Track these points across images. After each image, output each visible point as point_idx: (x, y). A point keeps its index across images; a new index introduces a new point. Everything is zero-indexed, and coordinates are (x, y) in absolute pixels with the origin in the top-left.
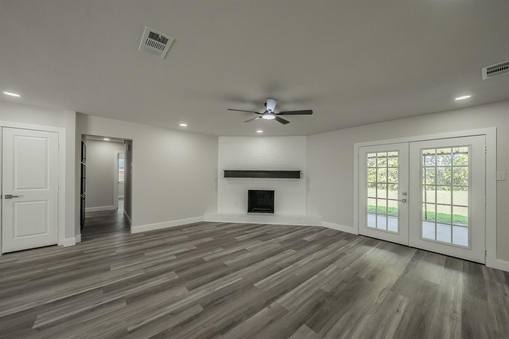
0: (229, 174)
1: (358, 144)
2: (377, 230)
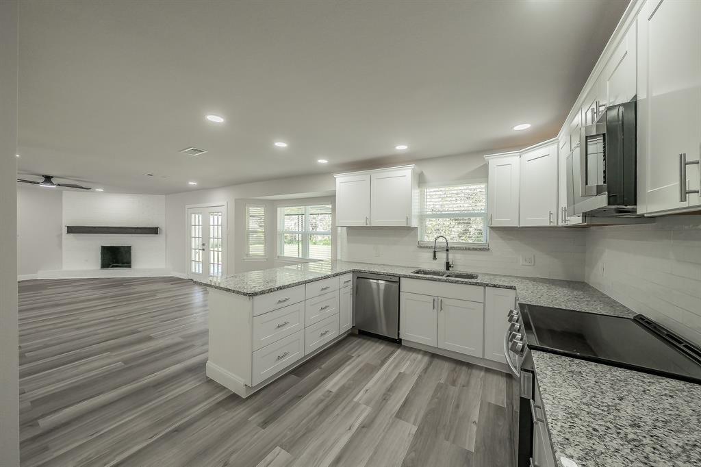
0: (72, 230)
1: (187, 206)
2: (195, 273)
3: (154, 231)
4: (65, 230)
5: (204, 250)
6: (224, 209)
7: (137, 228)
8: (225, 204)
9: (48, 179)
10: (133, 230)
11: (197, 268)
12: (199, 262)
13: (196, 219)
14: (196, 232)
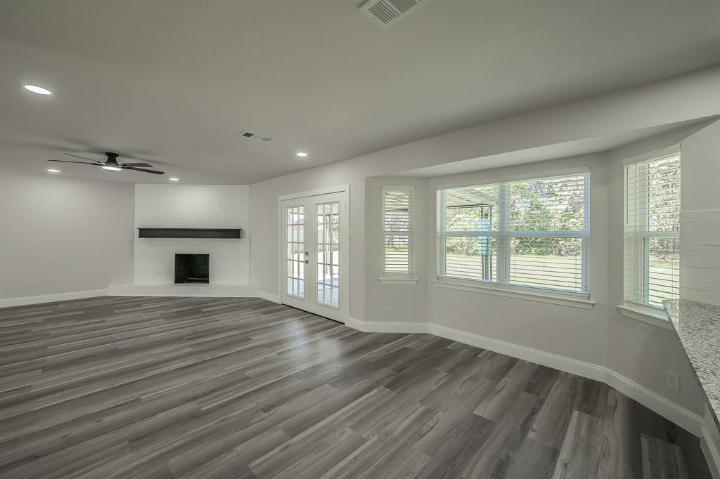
0: (145, 233)
1: (281, 198)
2: (293, 297)
3: (235, 234)
4: (137, 233)
5: (307, 262)
6: (344, 198)
7: (217, 230)
8: (346, 187)
9: (112, 158)
10: (212, 233)
11: (295, 289)
12: (299, 279)
13: (295, 216)
14: (295, 235)
